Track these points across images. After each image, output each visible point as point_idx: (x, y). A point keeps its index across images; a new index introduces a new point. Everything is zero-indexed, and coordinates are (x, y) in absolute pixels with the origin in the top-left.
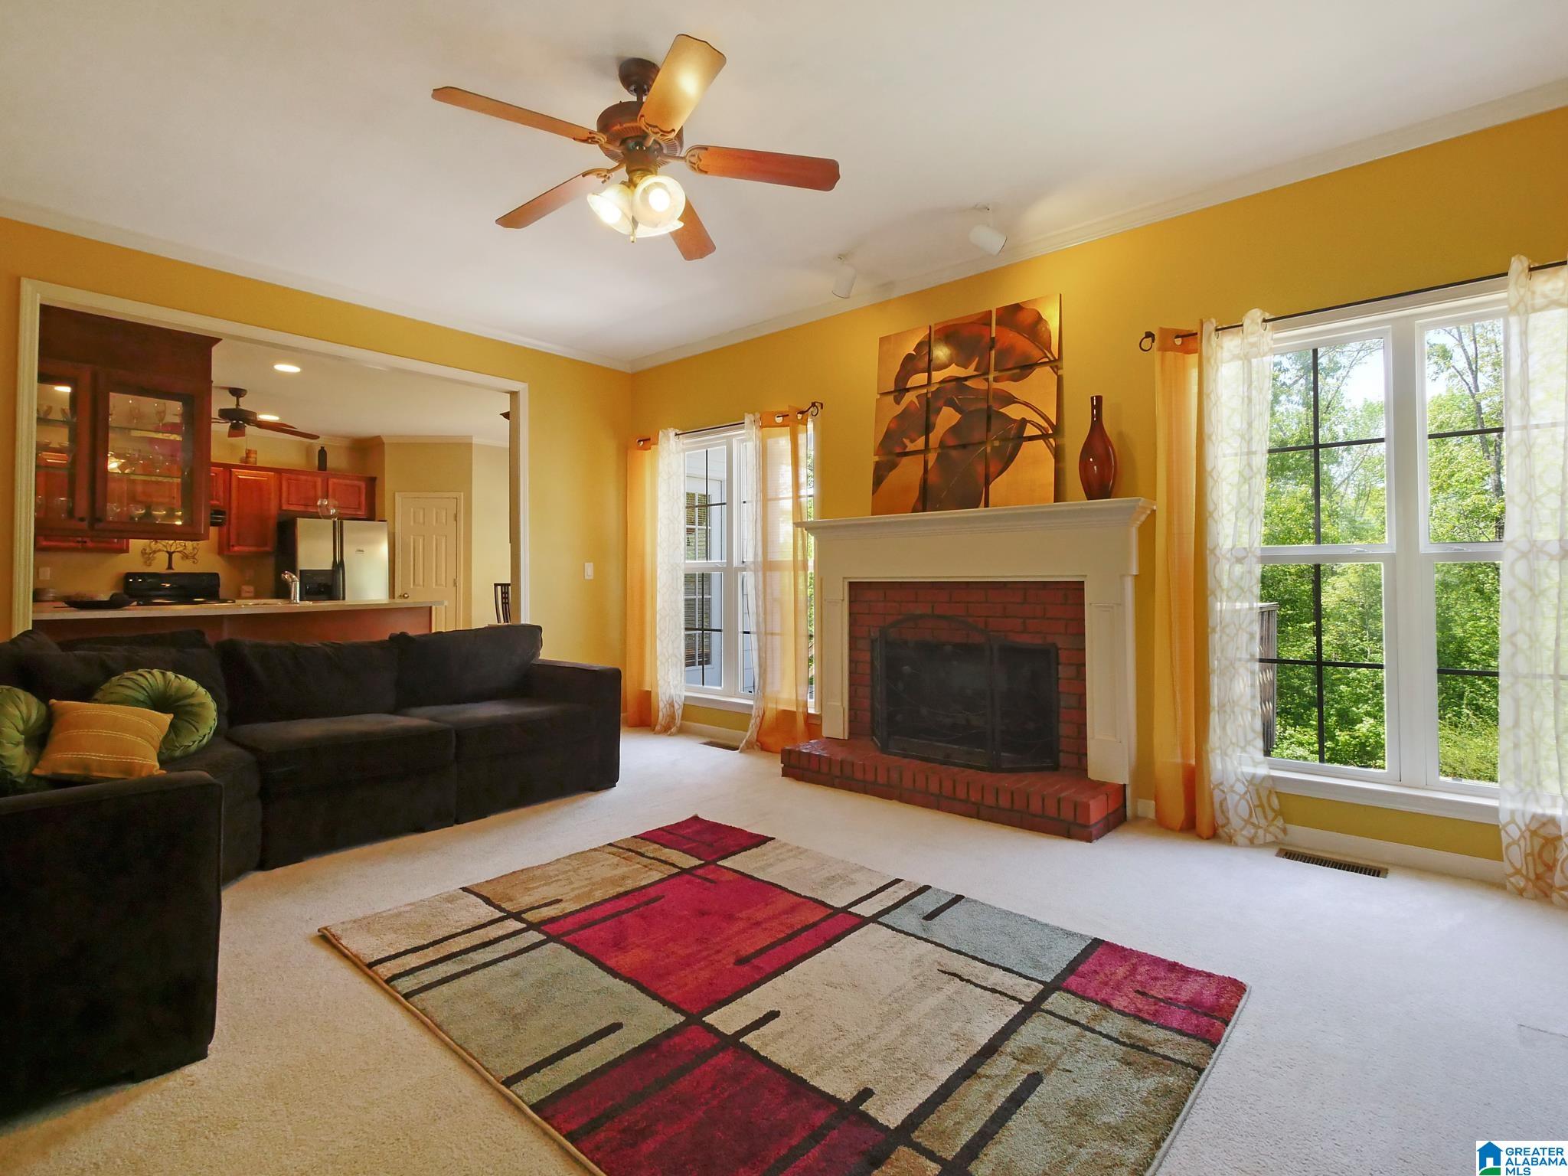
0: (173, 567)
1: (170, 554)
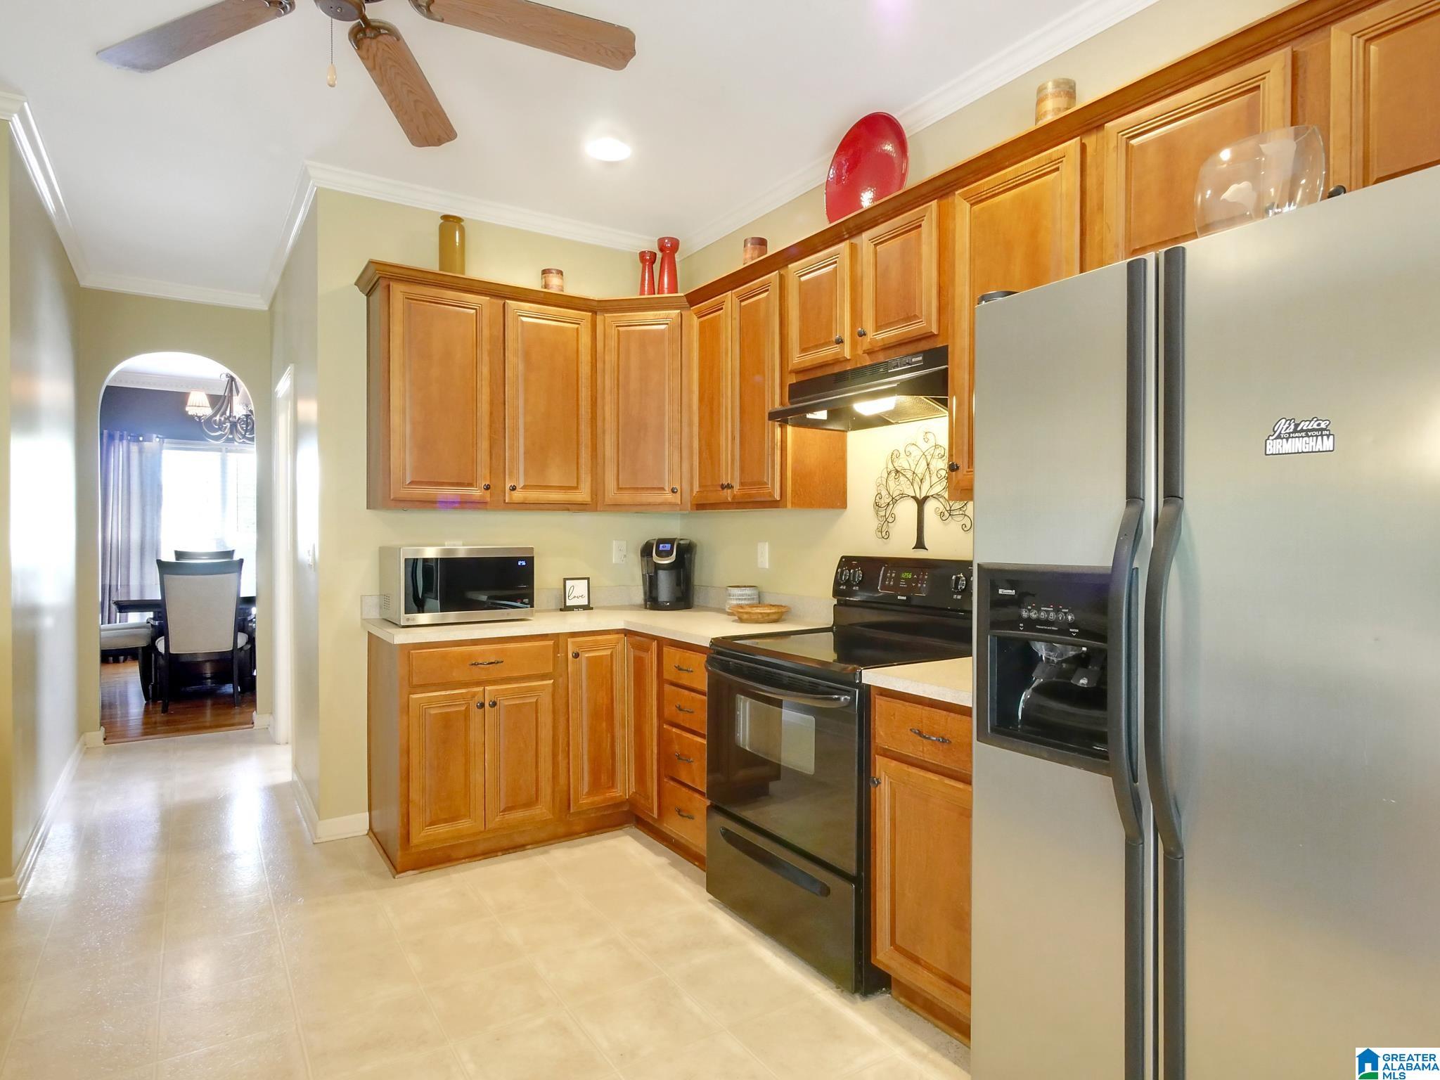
0: (926, 541)
1: (921, 503)
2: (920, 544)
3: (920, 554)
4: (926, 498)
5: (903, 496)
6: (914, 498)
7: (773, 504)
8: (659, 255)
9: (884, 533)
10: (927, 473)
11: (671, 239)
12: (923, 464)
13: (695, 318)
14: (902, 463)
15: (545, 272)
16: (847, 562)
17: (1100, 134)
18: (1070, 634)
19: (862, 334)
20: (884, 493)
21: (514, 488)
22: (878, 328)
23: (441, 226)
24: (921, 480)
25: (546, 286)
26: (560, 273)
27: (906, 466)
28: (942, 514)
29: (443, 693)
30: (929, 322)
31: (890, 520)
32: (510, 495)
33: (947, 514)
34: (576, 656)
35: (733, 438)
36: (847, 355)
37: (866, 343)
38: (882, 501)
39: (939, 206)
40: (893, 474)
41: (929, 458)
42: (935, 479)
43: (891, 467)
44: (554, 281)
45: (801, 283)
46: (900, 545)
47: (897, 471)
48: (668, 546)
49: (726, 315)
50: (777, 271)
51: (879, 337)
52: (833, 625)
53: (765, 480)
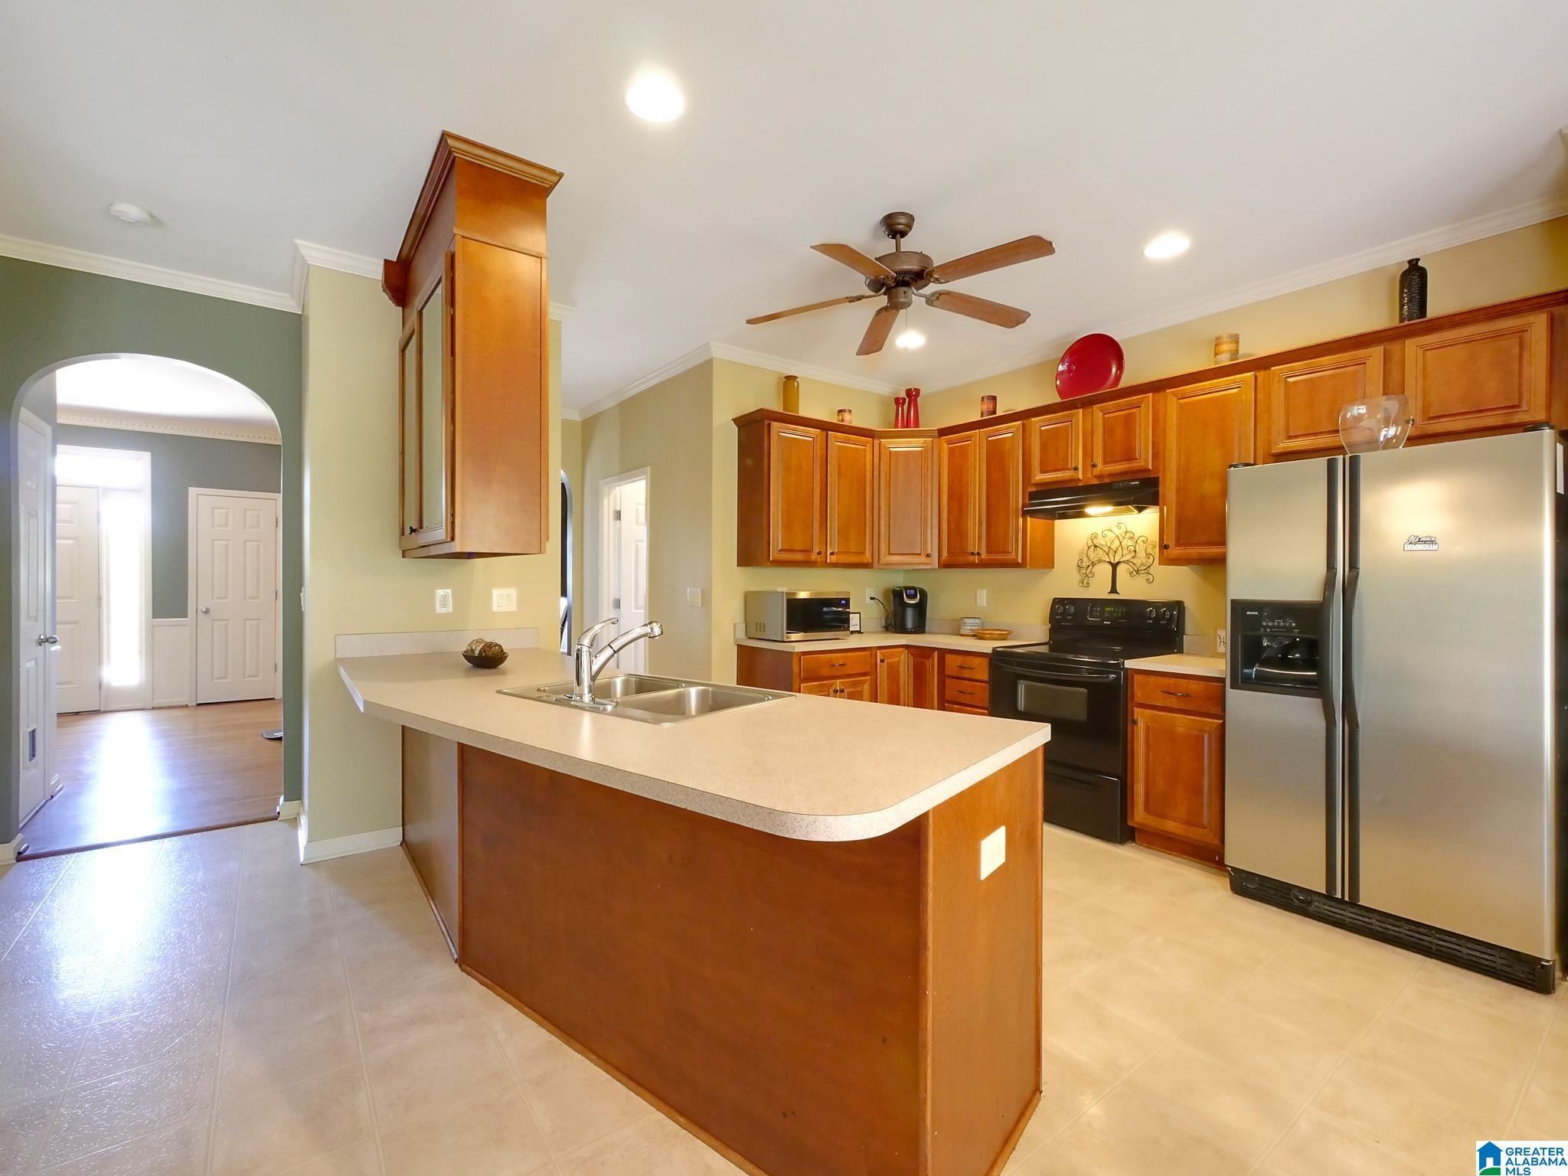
0: (1118, 589)
1: (1114, 566)
2: (1114, 590)
3: (1114, 596)
4: (1119, 563)
5: (1100, 561)
6: (1110, 563)
7: (1015, 565)
8: (907, 400)
9: (1085, 583)
10: (1120, 548)
11: (915, 389)
12: (1117, 543)
13: (945, 445)
14: (1100, 541)
15: (840, 411)
16: (1057, 602)
17: (1267, 372)
18: (1293, 632)
19: (1094, 466)
20: (1085, 559)
21: (832, 554)
22: (1105, 462)
23: (784, 383)
24: (1115, 552)
25: (842, 420)
26: (850, 411)
27: (1104, 544)
28: (1131, 573)
29: (817, 683)
30: (1147, 462)
31: (1090, 575)
32: (830, 558)
33: (1135, 573)
34: (882, 661)
35: (980, 524)
36: (1081, 477)
37: (1097, 471)
38: (1083, 564)
39: (1153, 397)
40: (1093, 547)
41: (1121, 538)
42: (1125, 552)
43: (1090, 543)
44: (847, 416)
45: (1041, 431)
46: (1099, 590)
47: (1096, 546)
48: (912, 591)
49: (975, 445)
50: (1020, 422)
51: (1106, 469)
52: (1050, 640)
53: (1010, 550)
